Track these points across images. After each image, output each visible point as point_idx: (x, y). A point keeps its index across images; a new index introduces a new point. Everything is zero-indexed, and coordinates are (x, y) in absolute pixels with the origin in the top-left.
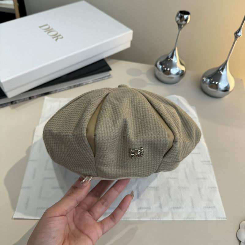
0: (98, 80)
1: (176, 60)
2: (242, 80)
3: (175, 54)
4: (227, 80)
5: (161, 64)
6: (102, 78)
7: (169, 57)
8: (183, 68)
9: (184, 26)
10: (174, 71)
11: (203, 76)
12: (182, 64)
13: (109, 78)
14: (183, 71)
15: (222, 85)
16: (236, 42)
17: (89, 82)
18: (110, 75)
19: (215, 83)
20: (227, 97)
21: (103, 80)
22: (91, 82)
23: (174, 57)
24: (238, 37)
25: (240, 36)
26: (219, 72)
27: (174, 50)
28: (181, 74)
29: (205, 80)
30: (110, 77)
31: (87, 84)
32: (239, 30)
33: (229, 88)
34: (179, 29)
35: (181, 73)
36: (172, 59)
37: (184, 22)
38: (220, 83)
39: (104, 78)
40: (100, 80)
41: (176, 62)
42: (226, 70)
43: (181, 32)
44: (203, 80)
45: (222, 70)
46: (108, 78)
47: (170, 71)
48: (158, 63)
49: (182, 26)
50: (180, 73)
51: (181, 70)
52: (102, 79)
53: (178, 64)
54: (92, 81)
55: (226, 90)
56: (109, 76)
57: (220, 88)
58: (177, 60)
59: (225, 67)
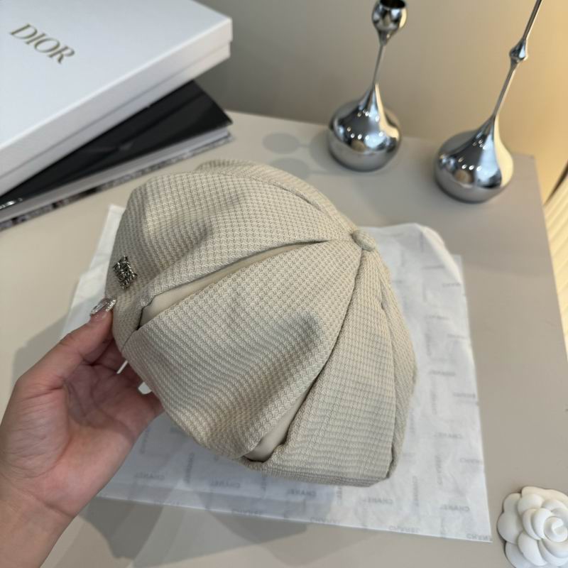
0: (204, 148)
1: (376, 114)
2: (532, 157)
3: (373, 100)
4: (495, 161)
5: (343, 123)
6: (213, 143)
7: (361, 108)
8: (394, 133)
9: (391, 35)
10: (373, 141)
11: (442, 151)
12: (391, 123)
13: (228, 142)
14: (393, 140)
15: (484, 173)
16: (514, 72)
17: (185, 156)
18: (229, 135)
19: (467, 169)
20: (496, 200)
21: (214, 147)
22: (189, 154)
23: (373, 107)
24: (518, 61)
25: (523, 58)
26: (474, 144)
27: (372, 90)
28: (389, 146)
29: (444, 161)
30: (230, 139)
31: (180, 160)
32: (521, 45)
33: (500, 179)
34: (380, 41)
35: (391, 144)
36: (367, 114)
37: (392, 26)
38: (478, 169)
39: (216, 144)
40: (207, 148)
41: (377, 119)
42: (493, 138)
43: (385, 48)
44: (441, 161)
45: (484, 138)
46: (225, 143)
47: (363, 140)
48: (336, 123)
49: (388, 36)
50: (388, 144)
51: (388, 138)
52: (213, 145)
53: (383, 125)
54: (190, 151)
55: (494, 183)
56: (226, 137)
57: (479, 180)
58: (378, 114)
59: (491, 131)
